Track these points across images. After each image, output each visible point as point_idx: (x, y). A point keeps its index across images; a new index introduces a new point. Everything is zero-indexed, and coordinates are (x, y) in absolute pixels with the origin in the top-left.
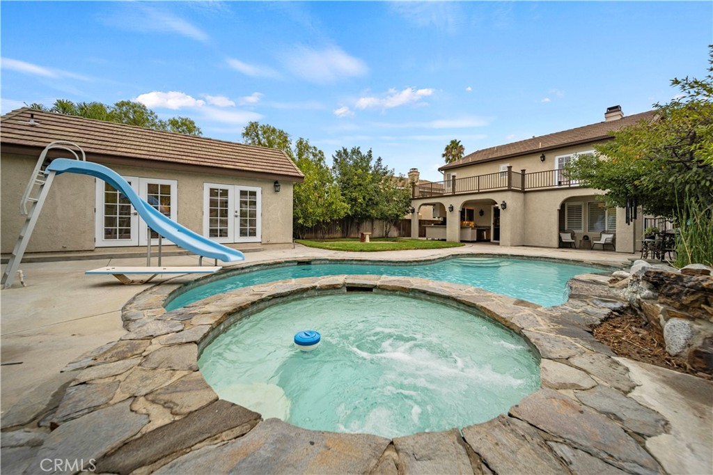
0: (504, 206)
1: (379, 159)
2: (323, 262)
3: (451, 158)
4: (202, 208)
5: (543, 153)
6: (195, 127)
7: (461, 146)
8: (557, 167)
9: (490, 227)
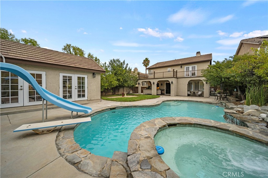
0: (172, 83)
1: (127, 64)
2: (120, 108)
3: (145, 64)
4: (59, 85)
5: (181, 65)
6: (37, 44)
7: (149, 60)
8: (185, 70)
9: (164, 89)
